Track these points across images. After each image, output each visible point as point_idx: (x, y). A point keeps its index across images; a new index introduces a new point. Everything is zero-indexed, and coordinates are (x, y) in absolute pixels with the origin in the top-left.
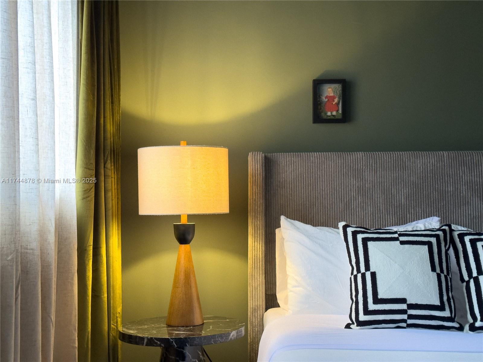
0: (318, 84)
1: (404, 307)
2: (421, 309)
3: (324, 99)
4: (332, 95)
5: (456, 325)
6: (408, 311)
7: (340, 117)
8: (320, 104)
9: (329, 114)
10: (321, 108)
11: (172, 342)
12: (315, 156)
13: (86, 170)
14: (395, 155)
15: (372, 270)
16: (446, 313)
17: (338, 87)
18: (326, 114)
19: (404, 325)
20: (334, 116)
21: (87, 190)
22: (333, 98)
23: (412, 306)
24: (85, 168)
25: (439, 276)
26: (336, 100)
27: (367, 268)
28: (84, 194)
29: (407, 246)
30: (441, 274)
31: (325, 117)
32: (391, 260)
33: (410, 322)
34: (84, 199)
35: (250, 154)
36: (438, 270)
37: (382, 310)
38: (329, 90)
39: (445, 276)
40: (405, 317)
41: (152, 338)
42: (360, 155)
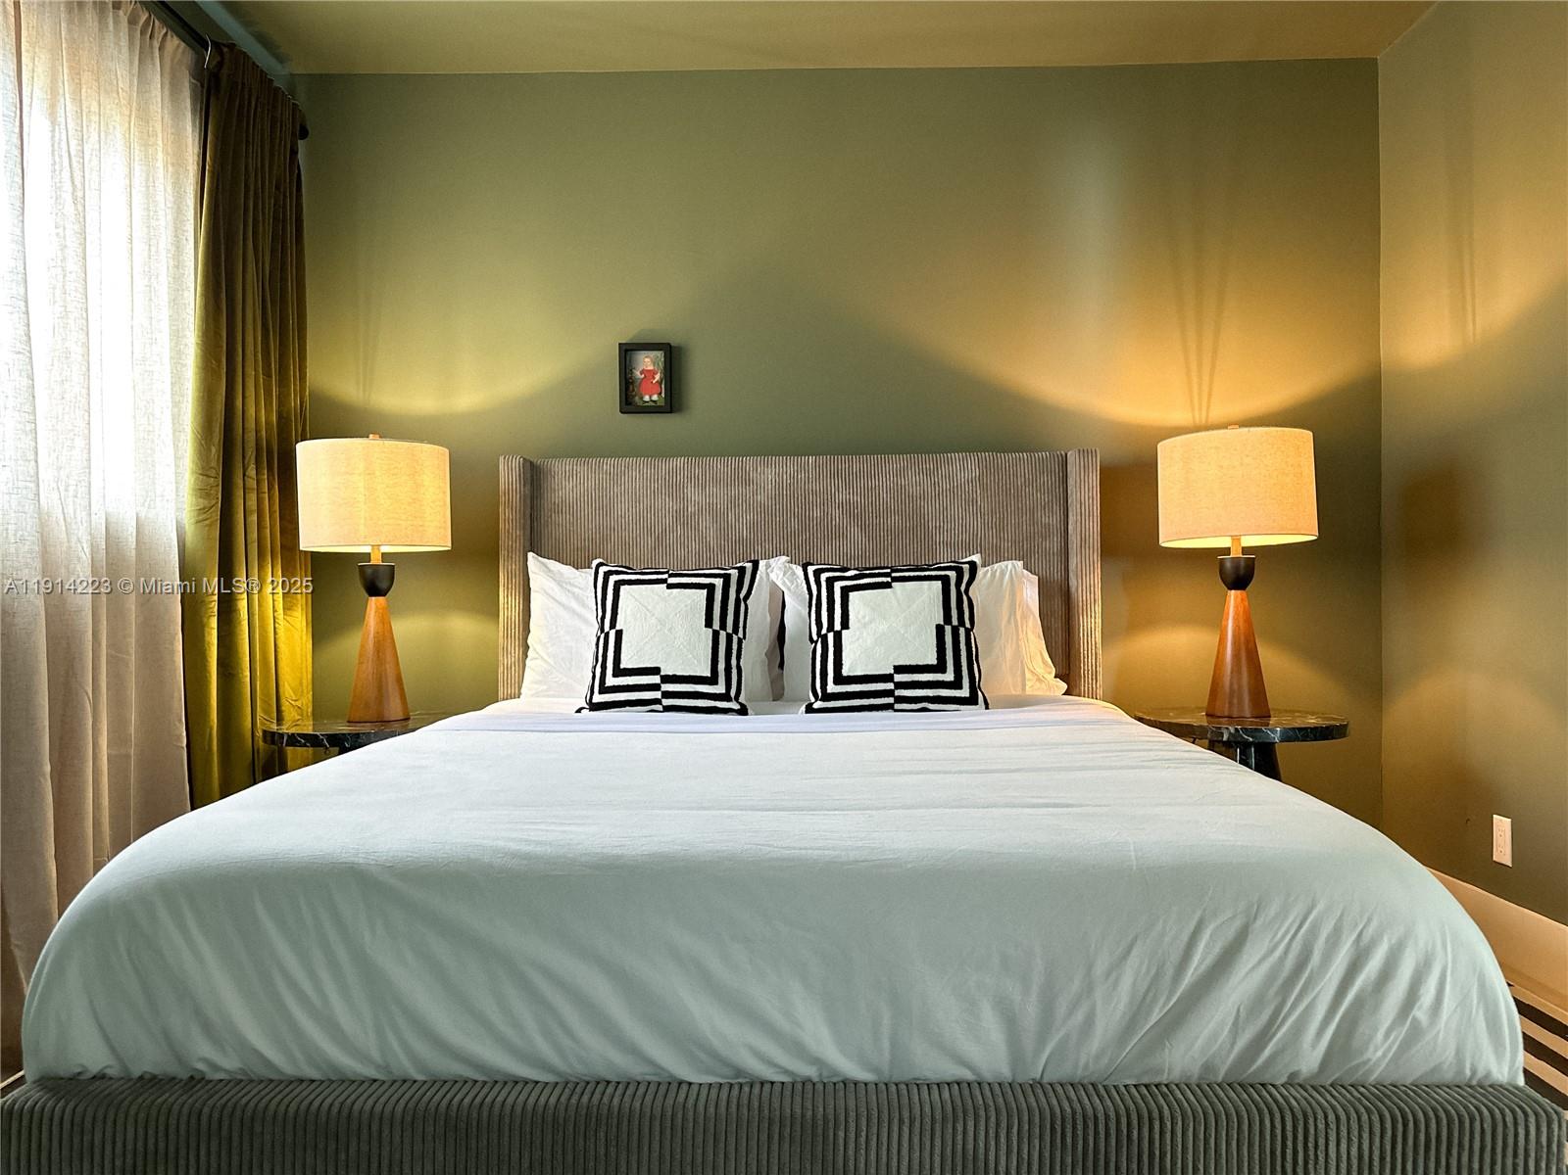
0: (627, 352)
1: (655, 679)
2: (680, 683)
3: (638, 374)
4: (651, 368)
5: (734, 706)
6: (662, 685)
7: (662, 403)
8: (632, 383)
9: (647, 398)
10: (633, 390)
11: (323, 740)
12: (608, 464)
13: (201, 477)
14: (734, 461)
15: (618, 628)
16: (720, 688)
17: (659, 355)
18: (642, 398)
19: (660, 708)
20: (654, 401)
21: (204, 509)
22: (653, 373)
23: (666, 679)
24: (201, 474)
25: (716, 635)
26: (658, 377)
27: (613, 625)
28: (199, 515)
29: (675, 591)
30: (721, 632)
31: (640, 403)
32: (648, 613)
33: (666, 702)
34: (197, 522)
35: (501, 459)
36: (716, 625)
37: (623, 686)
38: (646, 360)
39: (739, 638)
40: (657, 695)
41: (293, 734)
42: (680, 461)
